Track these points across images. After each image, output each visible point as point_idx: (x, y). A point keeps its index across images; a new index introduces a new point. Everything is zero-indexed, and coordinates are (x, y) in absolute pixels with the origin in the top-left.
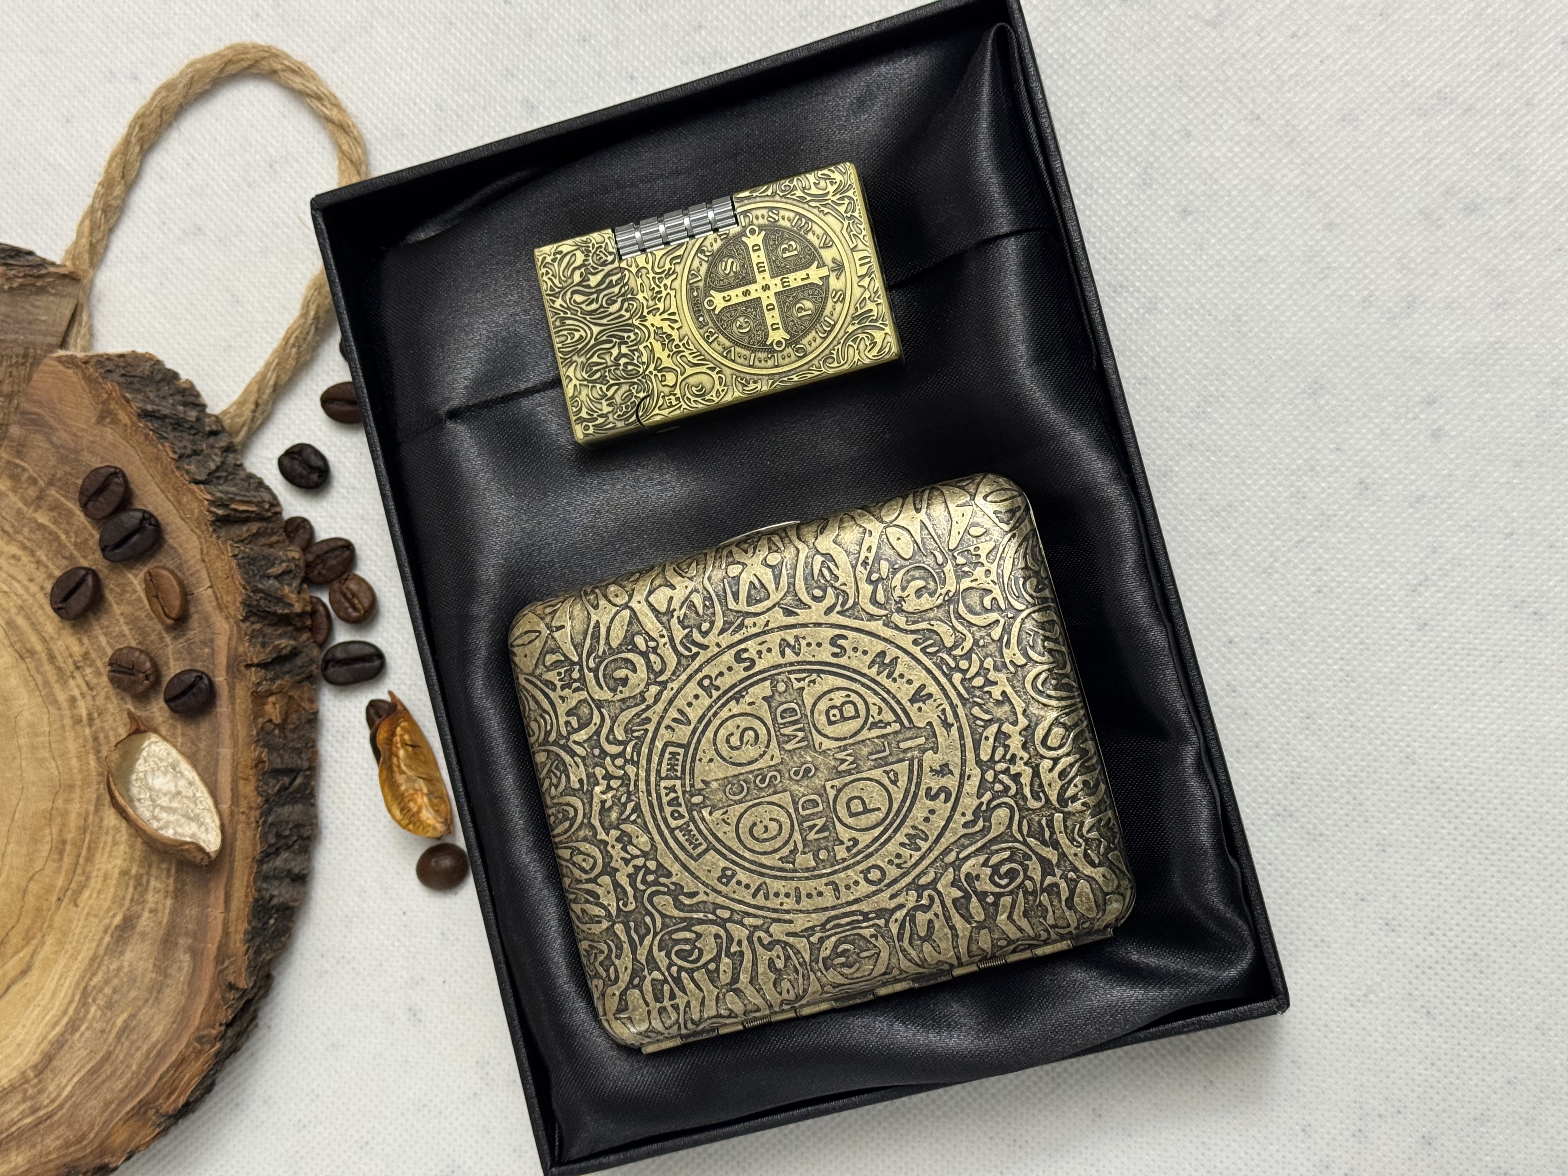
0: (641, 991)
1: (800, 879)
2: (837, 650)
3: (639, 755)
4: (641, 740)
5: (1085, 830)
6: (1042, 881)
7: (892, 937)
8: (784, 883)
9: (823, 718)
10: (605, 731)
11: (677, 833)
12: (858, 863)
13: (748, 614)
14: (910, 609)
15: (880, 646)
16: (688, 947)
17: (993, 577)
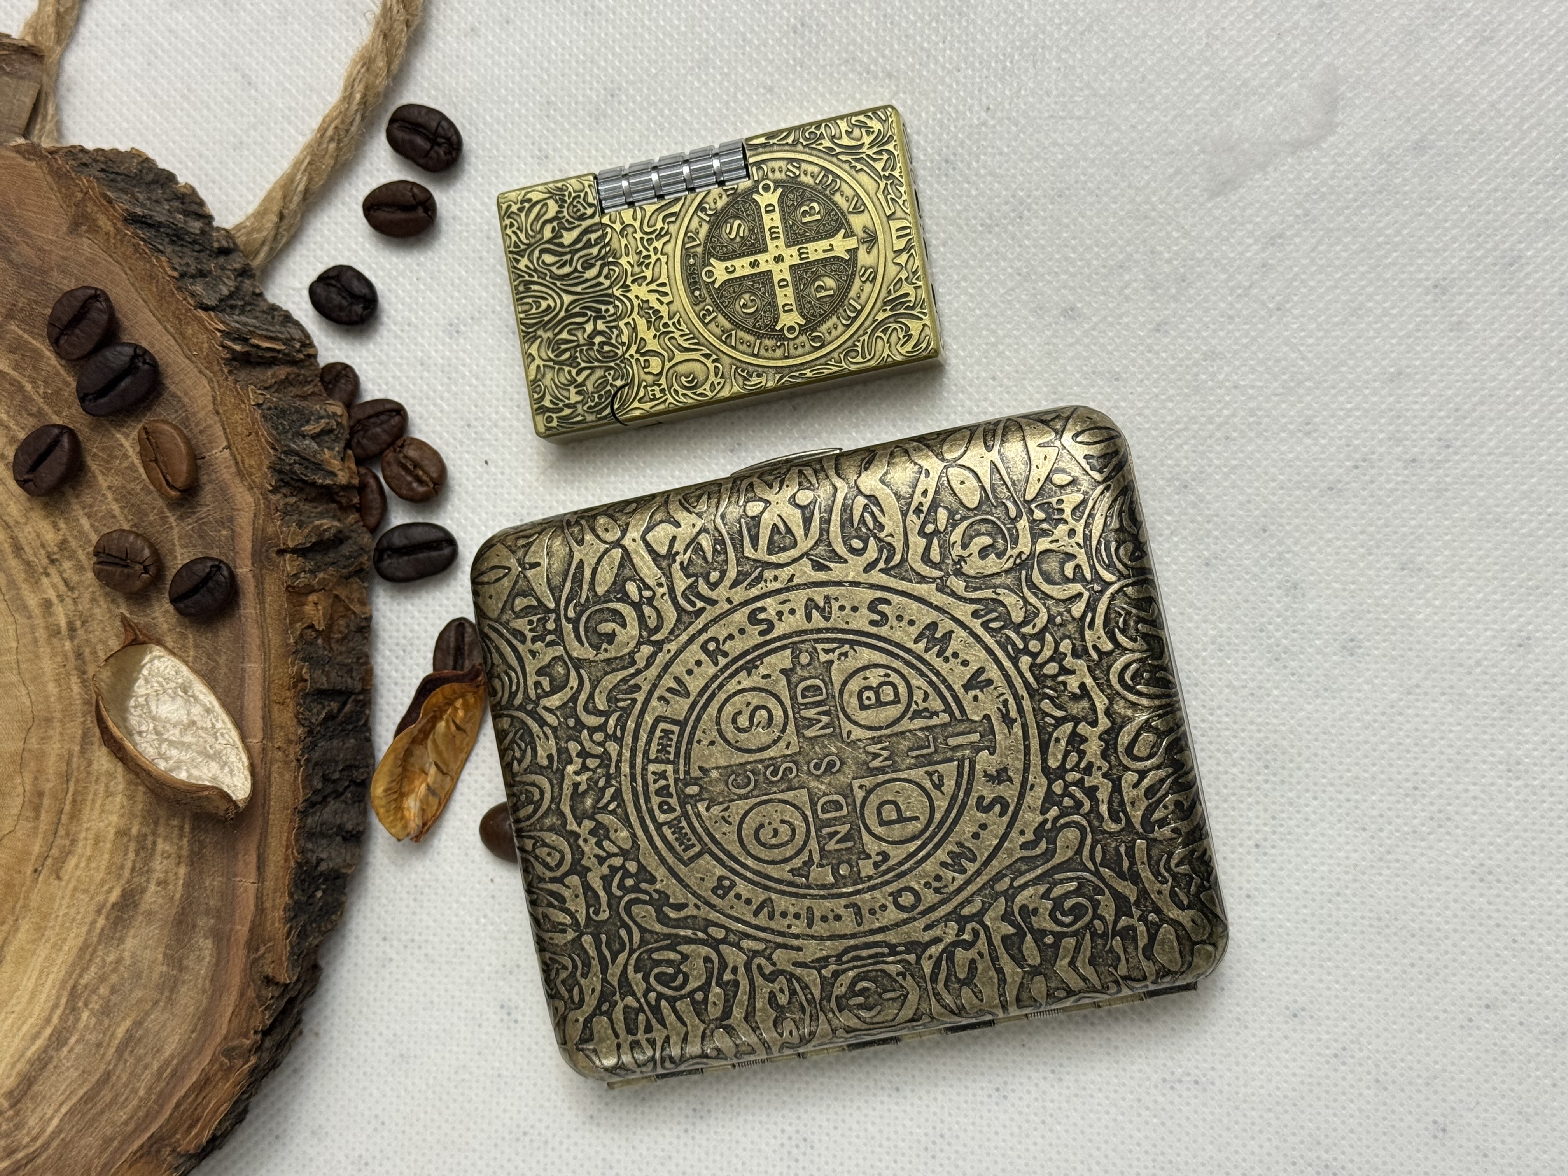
0: (611, 1020)
1: (814, 897)
2: (877, 617)
3: (623, 730)
4: (626, 712)
5: (1173, 863)
6: (1116, 922)
7: (923, 977)
8: (793, 900)
9: (855, 701)
10: (583, 697)
11: (665, 829)
12: (887, 883)
13: (769, 565)
14: (972, 572)
15: (929, 616)
16: (671, 970)
17: (1079, 538)
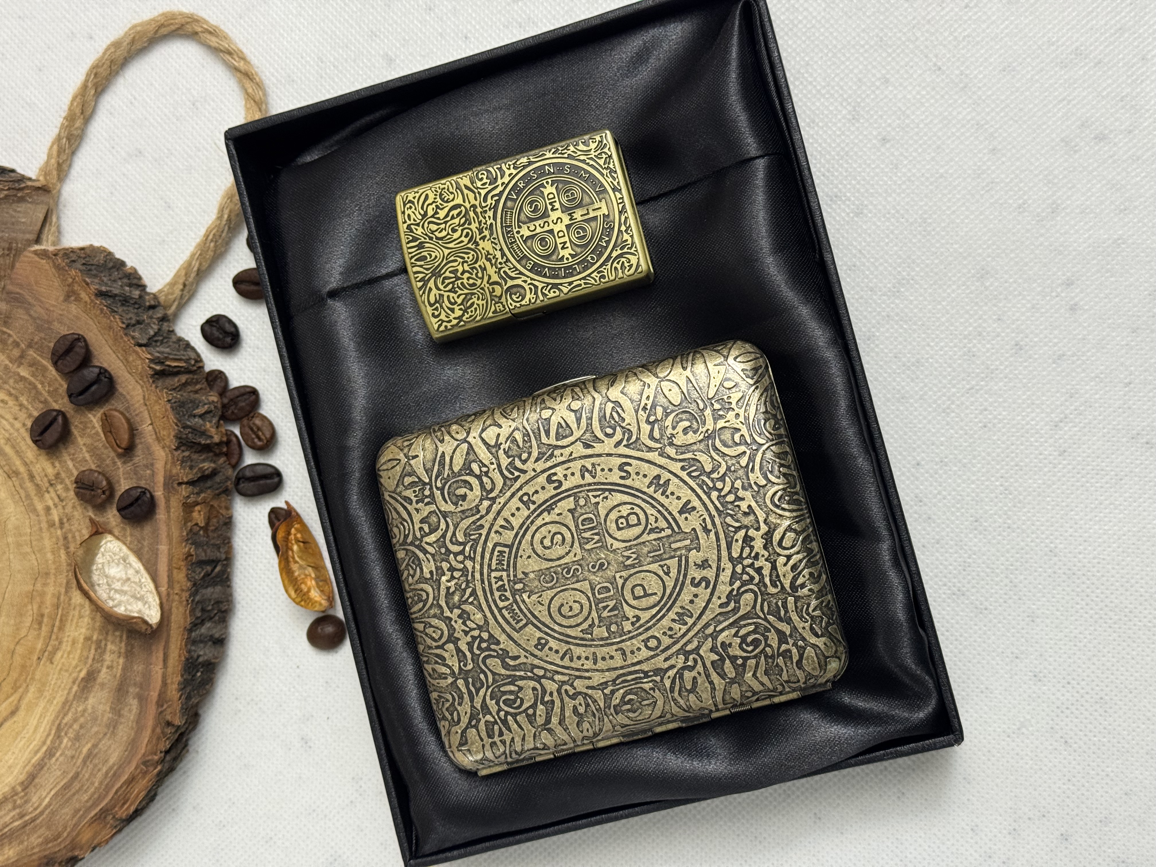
0: (478, 730)
1: (596, 646)
2: (624, 474)
3: (475, 553)
4: (476, 541)
5: (810, 610)
6: (779, 648)
7: (665, 690)
8: (584, 649)
9: (614, 525)
10: (449, 534)
11: (504, 611)
12: (640, 634)
13: (557, 447)
14: (679, 443)
15: (657, 471)
16: (512, 697)
17: (742, 419)
